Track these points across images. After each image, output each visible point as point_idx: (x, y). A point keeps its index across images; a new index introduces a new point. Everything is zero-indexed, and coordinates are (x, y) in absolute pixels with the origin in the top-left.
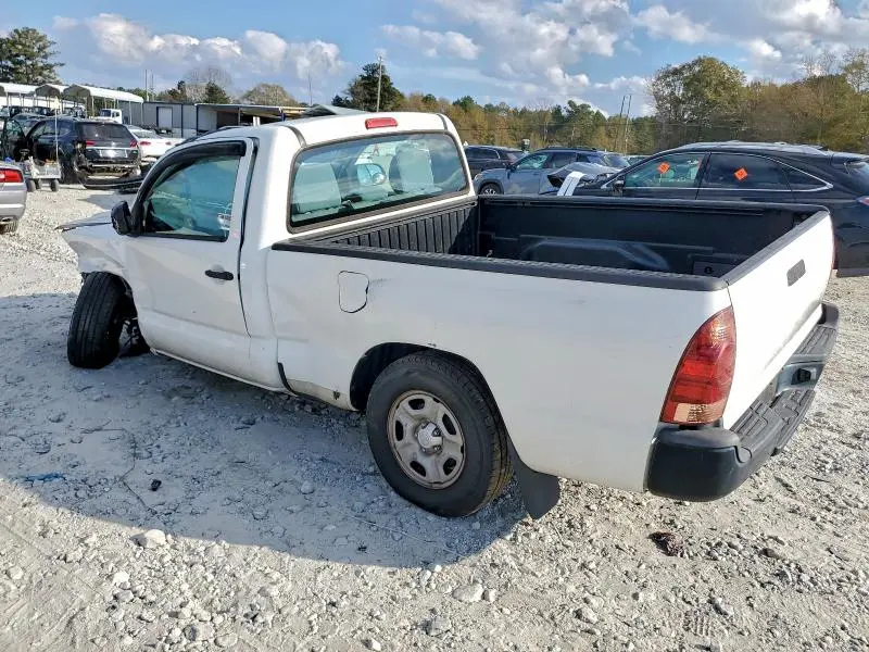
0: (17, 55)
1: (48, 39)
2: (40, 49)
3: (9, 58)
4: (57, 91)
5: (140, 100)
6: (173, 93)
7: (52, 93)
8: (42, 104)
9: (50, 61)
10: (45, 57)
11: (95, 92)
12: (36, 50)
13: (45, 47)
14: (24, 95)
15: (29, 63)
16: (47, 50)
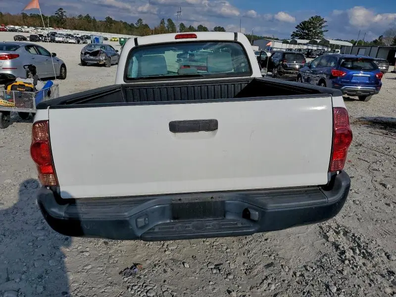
0: (311, 28)
1: (324, 20)
2: (320, 25)
3: (307, 29)
4: (317, 42)
5: (351, 45)
6: (375, 42)
7: (315, 43)
8: (310, 47)
9: (323, 29)
10: (321, 28)
11: (332, 42)
12: (318, 25)
13: (322, 24)
14: (304, 44)
15: (314, 31)
16: (322, 25)
